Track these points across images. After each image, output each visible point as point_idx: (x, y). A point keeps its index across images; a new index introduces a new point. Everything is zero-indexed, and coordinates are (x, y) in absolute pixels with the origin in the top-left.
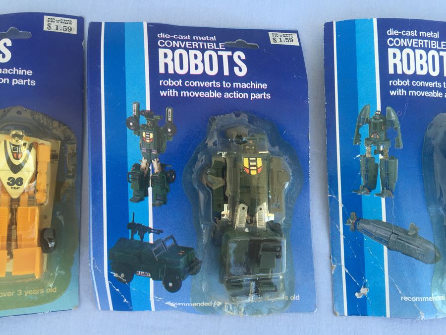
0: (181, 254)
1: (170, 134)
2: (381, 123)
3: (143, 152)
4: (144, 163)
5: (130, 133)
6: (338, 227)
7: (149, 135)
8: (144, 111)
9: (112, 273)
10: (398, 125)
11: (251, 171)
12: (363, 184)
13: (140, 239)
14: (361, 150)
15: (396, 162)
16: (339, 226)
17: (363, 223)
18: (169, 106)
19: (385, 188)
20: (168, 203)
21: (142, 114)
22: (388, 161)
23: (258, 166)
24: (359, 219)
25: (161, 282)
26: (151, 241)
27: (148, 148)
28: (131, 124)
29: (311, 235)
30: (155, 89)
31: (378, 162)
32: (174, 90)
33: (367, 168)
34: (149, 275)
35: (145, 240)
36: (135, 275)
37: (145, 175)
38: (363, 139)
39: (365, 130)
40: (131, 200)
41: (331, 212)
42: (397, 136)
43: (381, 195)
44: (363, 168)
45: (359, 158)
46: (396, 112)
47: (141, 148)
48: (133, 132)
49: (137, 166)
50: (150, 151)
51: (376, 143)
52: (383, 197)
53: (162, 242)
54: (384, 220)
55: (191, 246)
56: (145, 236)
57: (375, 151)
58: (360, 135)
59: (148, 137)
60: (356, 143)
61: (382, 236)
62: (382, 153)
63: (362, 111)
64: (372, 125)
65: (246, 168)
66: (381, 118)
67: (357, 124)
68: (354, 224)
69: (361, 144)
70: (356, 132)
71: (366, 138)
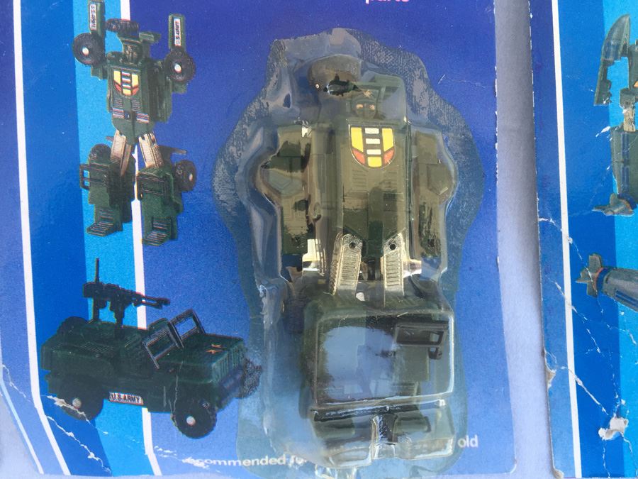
0: (213, 351)
1: (180, 78)
3: (116, 120)
4: (118, 145)
5: (83, 72)
6: (559, 287)
7: (130, 77)
8: (117, 21)
9: (51, 397)
11: (369, 158)
12: (617, 190)
13: (114, 320)
14: (612, 115)
16: (562, 286)
17: (616, 277)
18: (176, 12)
20: (181, 237)
21: (111, 29)
23: (386, 148)
24: (608, 268)
25: (169, 416)
26: (142, 323)
27: (129, 110)
28: (85, 51)
29: (500, 307)
33: (626, 155)
34: (141, 401)
35: (127, 322)
36: (105, 401)
37: (122, 173)
38: (616, 91)
39: (620, 72)
40: (89, 230)
41: (544, 257)
44: (617, 157)
45: (606, 133)
47: (111, 109)
48: (90, 69)
49: (103, 151)
50: (134, 116)
53: (169, 325)
55: (235, 334)
56: (128, 311)
58: (609, 83)
59: (127, 83)
60: (600, 101)
63: (612, 30)
64: (636, 60)
65: (358, 150)
67: (602, 58)
68: (597, 281)
69: (611, 102)
70: (600, 78)
71: (622, 88)
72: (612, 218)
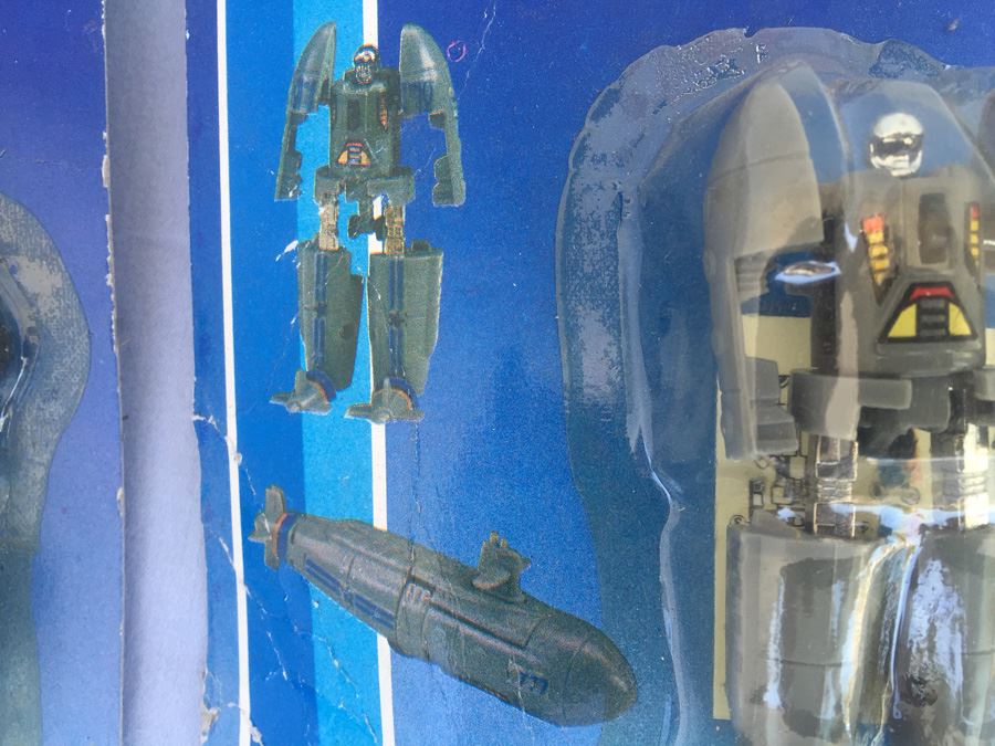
2: (377, 97)
6: (227, 549)
10: (447, 105)
12: (306, 364)
14: (302, 218)
15: (434, 263)
17: (305, 532)
19: (387, 382)
22: (400, 263)
24: (294, 514)
31: (362, 269)
33: (321, 295)
38: (309, 172)
39: (317, 134)
42: (442, 151)
43: (369, 411)
44: (307, 299)
45: (293, 253)
46: (443, 44)
51: (357, 186)
52: (376, 420)
54: (380, 520)
57: (354, 220)
58: (299, 157)
60: (284, 192)
61: (372, 591)
62: (379, 228)
63: (307, 52)
64: (343, 109)
66: (377, 77)
67: (289, 108)
68: (278, 539)
69: (301, 193)
70: (284, 147)
71: (317, 167)
72: (298, 416)
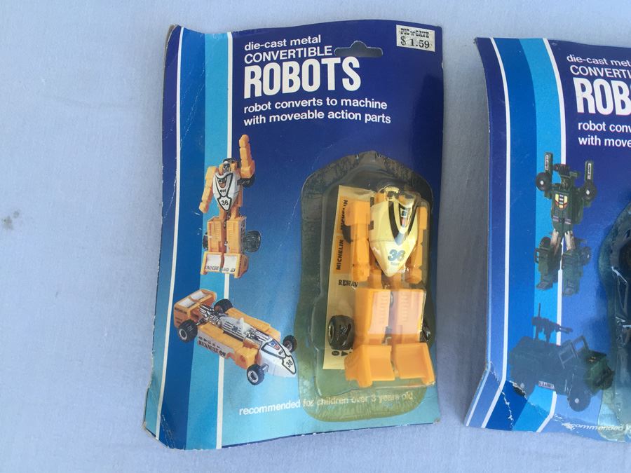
0: (592, 361)
1: (589, 198)
3: (554, 222)
4: (554, 237)
5: (540, 194)
7: (563, 198)
8: (559, 165)
9: (510, 381)
13: (545, 340)
18: (589, 159)
20: (580, 292)
21: (555, 170)
25: (566, 397)
26: (559, 343)
27: (561, 217)
28: (542, 183)
30: (573, 134)
32: (596, 137)
34: (553, 387)
35: (551, 341)
36: (536, 386)
37: (555, 253)
40: (537, 286)
47: (552, 216)
48: (543, 193)
49: (546, 241)
50: (563, 220)
53: (572, 344)
56: (552, 335)
59: (561, 201)
